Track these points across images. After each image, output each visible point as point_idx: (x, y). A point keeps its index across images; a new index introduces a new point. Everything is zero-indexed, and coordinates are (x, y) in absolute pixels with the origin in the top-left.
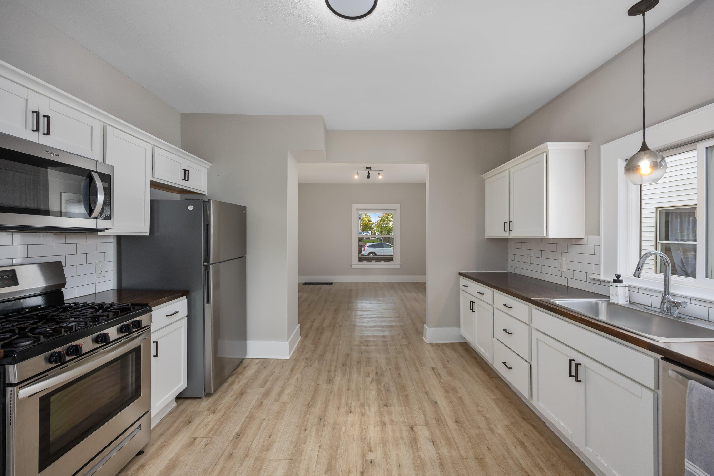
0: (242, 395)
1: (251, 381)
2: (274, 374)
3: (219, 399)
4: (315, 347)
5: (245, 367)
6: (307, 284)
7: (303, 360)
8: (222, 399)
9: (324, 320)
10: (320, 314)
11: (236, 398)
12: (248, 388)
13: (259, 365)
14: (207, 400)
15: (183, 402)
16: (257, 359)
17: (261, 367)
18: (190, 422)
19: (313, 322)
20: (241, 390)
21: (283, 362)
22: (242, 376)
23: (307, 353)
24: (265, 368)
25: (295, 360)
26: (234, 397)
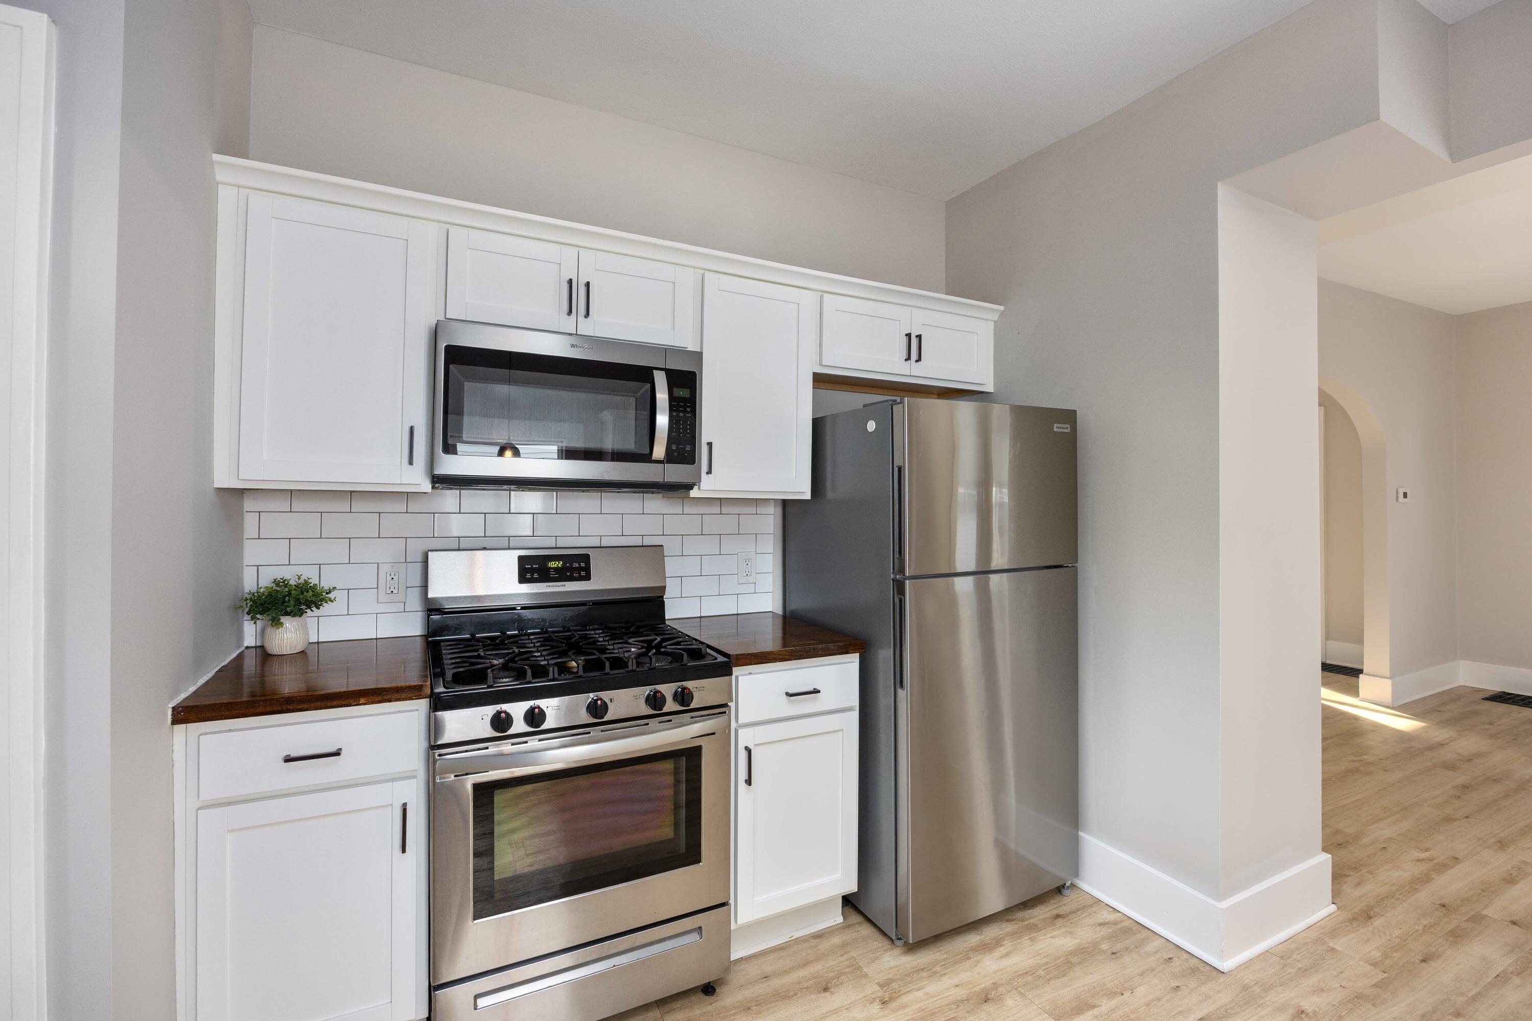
0: (986, 1002)
1: (1041, 972)
2: (1127, 994)
3: (926, 970)
4: (1381, 985)
5: (1058, 916)
6: (1510, 699)
7: (1280, 1009)
8: (930, 976)
9: (1510, 880)
10: (1502, 845)
11: (962, 1001)
12: (1016, 989)
13: (1105, 931)
14: (901, 954)
15: (859, 923)
16: (1111, 910)
17: (1104, 947)
18: (826, 989)
19: (1442, 867)
20: (995, 983)
21: (1193, 970)
22: (1032, 940)
23: (1322, 990)
24: (1113, 956)
25: (1245, 988)
26: (961, 993)
